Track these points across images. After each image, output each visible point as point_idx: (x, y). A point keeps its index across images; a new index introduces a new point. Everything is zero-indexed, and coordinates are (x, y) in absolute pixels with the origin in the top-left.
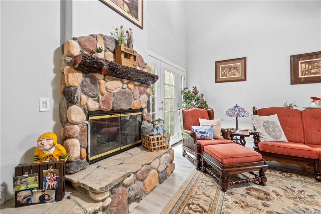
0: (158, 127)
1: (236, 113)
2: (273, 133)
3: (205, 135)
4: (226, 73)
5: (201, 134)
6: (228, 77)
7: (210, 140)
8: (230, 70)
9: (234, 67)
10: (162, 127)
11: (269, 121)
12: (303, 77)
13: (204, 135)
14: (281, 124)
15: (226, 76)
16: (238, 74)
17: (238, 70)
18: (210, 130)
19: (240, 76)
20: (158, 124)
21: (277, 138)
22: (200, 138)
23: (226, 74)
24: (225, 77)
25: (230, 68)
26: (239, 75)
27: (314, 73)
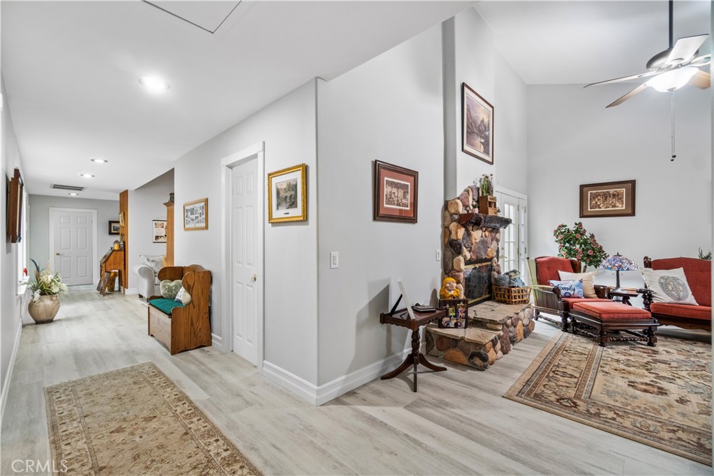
2: (673, 293)
3: (572, 292)
4: (598, 203)
5: (565, 291)
6: (603, 209)
7: (578, 298)
8: (606, 199)
9: (614, 195)
11: (668, 277)
13: (569, 291)
14: (688, 280)
15: (599, 208)
16: (620, 205)
17: (621, 199)
18: (578, 286)
19: (624, 208)
20: (514, 276)
21: (679, 299)
22: (563, 295)
23: (599, 205)
24: (597, 209)
25: (606, 196)
26: (622, 207)
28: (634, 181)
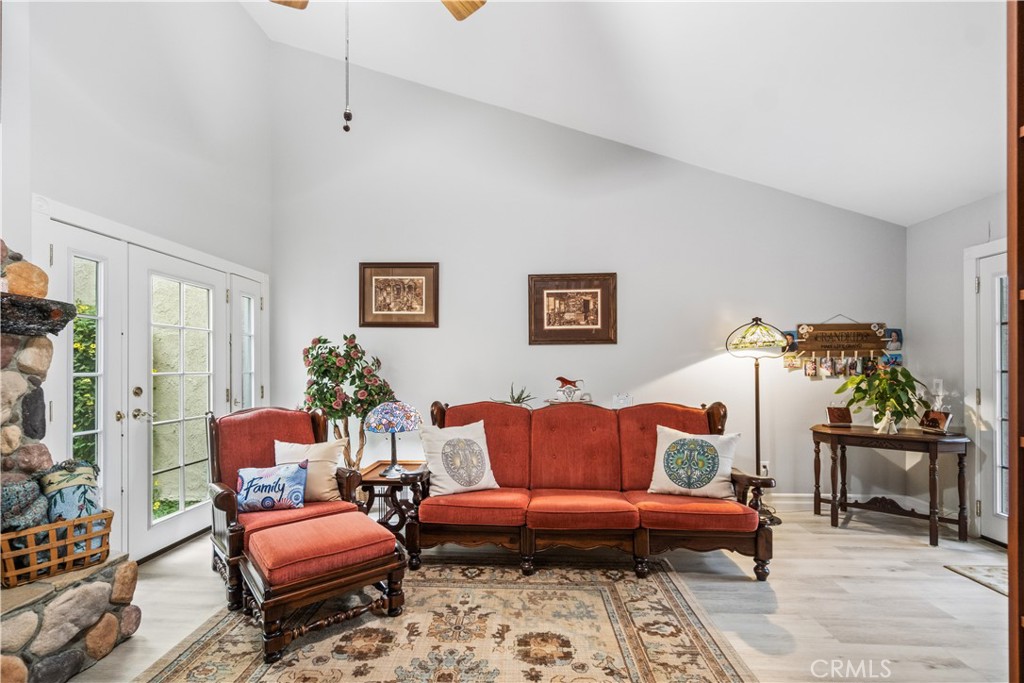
0: (60, 491)
1: (384, 421)
2: (462, 471)
3: (275, 496)
4: (388, 301)
5: (265, 495)
6: (394, 312)
7: (290, 508)
8: (398, 293)
9: (410, 287)
10: (82, 489)
11: (459, 441)
12: (551, 327)
13: (272, 494)
14: (488, 445)
15: (390, 309)
16: (418, 307)
17: (419, 295)
18: (293, 479)
19: (423, 312)
20: (60, 482)
22: (259, 505)
23: (389, 305)
24: (386, 312)
25: (399, 288)
26: (421, 309)
27: (569, 322)
28: (437, 264)
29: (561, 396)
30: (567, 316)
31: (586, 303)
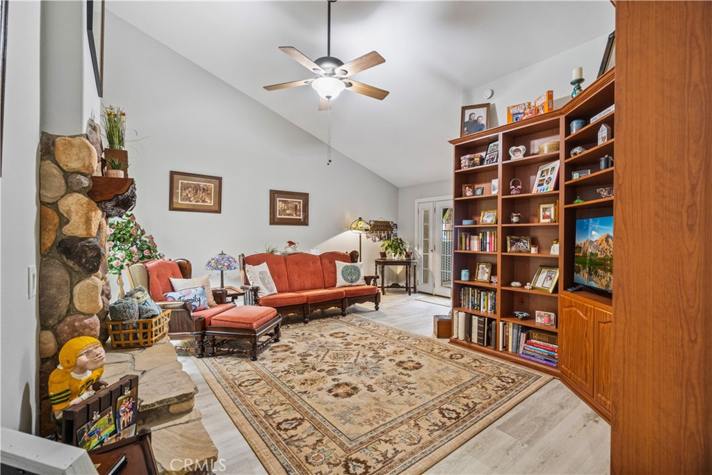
0: (146, 301)
1: (226, 264)
2: (268, 285)
3: (197, 304)
4: (189, 196)
6: (194, 203)
7: (204, 309)
8: (196, 192)
9: (204, 189)
11: (262, 271)
12: (280, 217)
15: (190, 201)
16: (209, 201)
17: (210, 194)
19: (212, 204)
20: (143, 297)
21: (272, 290)
23: (190, 198)
24: (188, 203)
25: (196, 189)
26: (211, 203)
27: (289, 215)
28: (221, 178)
29: (290, 250)
30: (288, 212)
31: (296, 206)
